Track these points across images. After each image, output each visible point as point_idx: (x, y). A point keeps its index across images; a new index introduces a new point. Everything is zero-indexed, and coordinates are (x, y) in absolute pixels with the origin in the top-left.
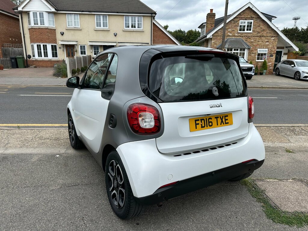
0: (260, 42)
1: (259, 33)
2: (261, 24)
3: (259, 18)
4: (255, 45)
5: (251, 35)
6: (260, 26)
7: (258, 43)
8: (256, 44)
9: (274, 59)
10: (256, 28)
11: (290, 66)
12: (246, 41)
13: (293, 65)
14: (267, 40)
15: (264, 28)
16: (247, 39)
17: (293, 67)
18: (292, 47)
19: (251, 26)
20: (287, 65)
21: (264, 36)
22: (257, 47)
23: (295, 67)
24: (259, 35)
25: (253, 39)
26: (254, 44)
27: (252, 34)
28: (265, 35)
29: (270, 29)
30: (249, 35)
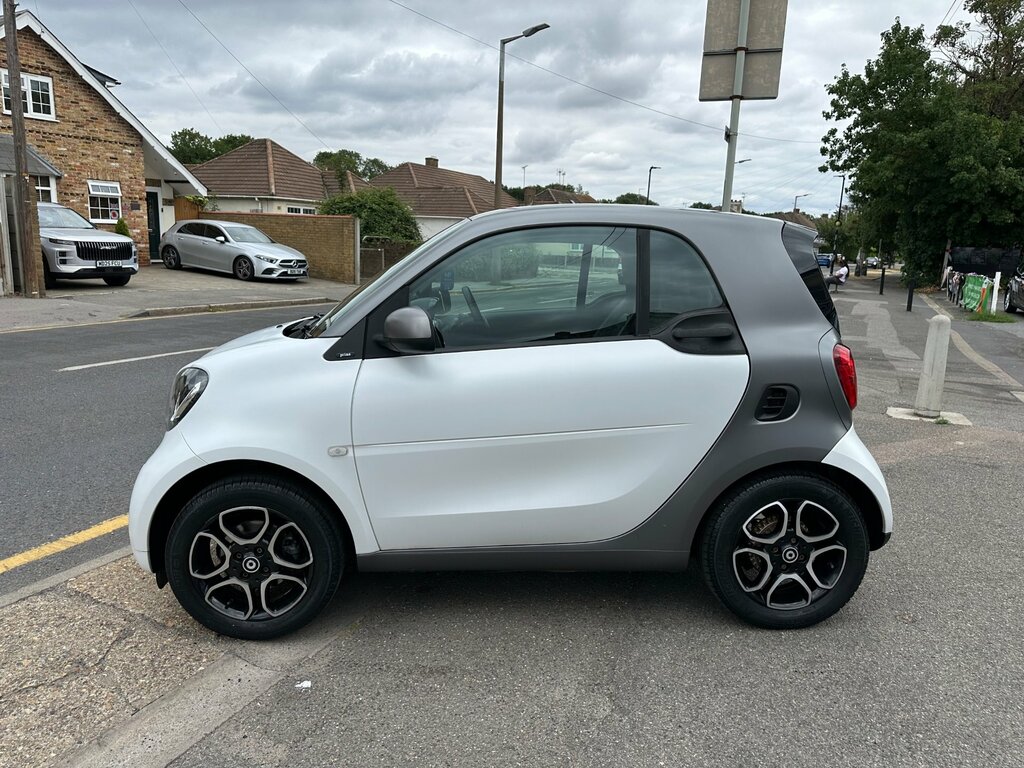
0: (91, 159)
1: (79, 125)
2: (83, 97)
3: (69, 74)
4: (75, 166)
5: (55, 129)
6: (81, 103)
7: (85, 161)
8: (78, 164)
9: (146, 217)
10: (69, 108)
11: (214, 240)
12: (41, 150)
13: (222, 239)
14: (112, 155)
15: (95, 114)
16: (43, 144)
17: (222, 242)
18: (188, 182)
19: (46, 99)
20: (200, 238)
21: (100, 141)
22: (83, 173)
23: (227, 243)
24: (82, 132)
25: (65, 146)
26: (73, 163)
27: (57, 126)
28: (102, 136)
29: (114, 119)
30: (47, 129)
